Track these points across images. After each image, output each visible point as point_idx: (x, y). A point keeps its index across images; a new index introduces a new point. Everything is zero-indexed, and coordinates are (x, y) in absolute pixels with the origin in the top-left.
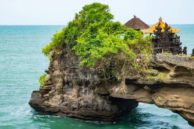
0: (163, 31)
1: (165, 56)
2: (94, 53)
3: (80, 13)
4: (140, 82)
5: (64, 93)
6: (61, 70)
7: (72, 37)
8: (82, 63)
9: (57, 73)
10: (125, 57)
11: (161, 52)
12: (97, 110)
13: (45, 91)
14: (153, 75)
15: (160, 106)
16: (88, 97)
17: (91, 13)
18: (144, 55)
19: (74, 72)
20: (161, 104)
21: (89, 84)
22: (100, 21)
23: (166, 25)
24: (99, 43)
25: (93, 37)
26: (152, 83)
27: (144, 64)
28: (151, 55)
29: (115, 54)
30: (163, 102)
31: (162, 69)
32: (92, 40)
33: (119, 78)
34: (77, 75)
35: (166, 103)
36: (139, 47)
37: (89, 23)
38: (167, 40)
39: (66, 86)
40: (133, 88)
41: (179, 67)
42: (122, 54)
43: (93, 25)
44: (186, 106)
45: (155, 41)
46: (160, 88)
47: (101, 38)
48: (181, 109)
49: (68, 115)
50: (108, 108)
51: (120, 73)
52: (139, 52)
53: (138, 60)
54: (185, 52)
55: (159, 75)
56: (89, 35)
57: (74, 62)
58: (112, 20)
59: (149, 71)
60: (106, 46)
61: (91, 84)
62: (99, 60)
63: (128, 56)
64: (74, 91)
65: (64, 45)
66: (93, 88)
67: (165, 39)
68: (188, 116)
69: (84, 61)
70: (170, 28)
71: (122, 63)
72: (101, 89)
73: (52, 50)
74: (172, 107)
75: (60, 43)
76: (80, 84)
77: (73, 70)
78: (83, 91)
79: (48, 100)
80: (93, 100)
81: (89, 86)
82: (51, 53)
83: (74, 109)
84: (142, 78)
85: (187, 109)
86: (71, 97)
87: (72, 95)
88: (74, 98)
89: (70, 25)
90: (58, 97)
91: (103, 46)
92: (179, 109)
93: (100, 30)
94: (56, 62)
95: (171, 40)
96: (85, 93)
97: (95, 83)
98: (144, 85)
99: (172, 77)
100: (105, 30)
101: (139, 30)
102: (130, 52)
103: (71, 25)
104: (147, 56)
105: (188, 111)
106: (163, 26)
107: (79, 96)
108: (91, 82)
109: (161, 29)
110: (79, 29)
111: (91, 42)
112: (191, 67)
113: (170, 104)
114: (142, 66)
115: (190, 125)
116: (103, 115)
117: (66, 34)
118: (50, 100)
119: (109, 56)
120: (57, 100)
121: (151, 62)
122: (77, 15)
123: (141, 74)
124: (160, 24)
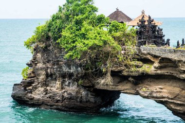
0: (146, 23)
1: (149, 48)
2: (79, 45)
3: (64, 6)
4: (125, 73)
5: (47, 86)
6: (44, 63)
7: (56, 30)
8: (67, 56)
9: (40, 65)
10: (110, 49)
11: (145, 44)
12: (81, 102)
13: (27, 84)
14: (137, 66)
15: (144, 97)
16: (72, 89)
17: (75, 6)
18: (128, 47)
19: (58, 64)
20: (146, 95)
21: (73, 76)
22: (84, 14)
23: (150, 17)
24: (84, 36)
25: (77, 30)
26: (137, 74)
27: (129, 56)
28: (135, 47)
29: (100, 46)
30: (148, 93)
31: (146, 61)
32: (77, 33)
33: (104, 70)
34: (61, 67)
35: (151, 94)
36: (123, 39)
37: (74, 15)
38: (150, 32)
39: (50, 78)
40: (117, 80)
41: (163, 59)
42: (107, 46)
43: (78, 18)
44: (170, 97)
45: (139, 33)
46: (145, 79)
47: (87, 31)
48: (166, 99)
49: (52, 107)
50: (92, 100)
51: (106, 64)
52: (124, 45)
53: (123, 52)
55: (144, 67)
56: (74, 28)
57: (58, 55)
58: (95, 12)
59: (133, 63)
60: (91, 39)
61: (75, 76)
62: (85, 53)
63: (114, 48)
64: (58, 84)
65: (48, 38)
66: (77, 80)
67: (148, 31)
68: (172, 106)
69: (69, 54)
70: (153, 21)
71: (107, 55)
72: (86, 81)
73: (34, 42)
74: (157, 98)
75: (43, 36)
76: (63, 76)
77: (57, 63)
78: (67, 83)
79: (31, 92)
80: (77, 92)
81: (73, 78)
82: (33, 46)
83: (58, 101)
84: (127, 70)
85: (172, 99)
86: (54, 89)
87: (55, 87)
88: (57, 91)
89: (53, 17)
90: (42, 89)
91: (88, 39)
92: (164, 100)
93: (84, 22)
94: (39, 55)
95: (154, 32)
96: (69, 85)
97: (79, 75)
98: (129, 76)
99: (157, 68)
100: (90, 23)
101: (122, 22)
102: (115, 44)
103: (55, 18)
104: (132, 48)
105: (172, 101)
106: (146, 19)
107: (62, 88)
108: (75, 74)
109: (145, 22)
110: (63, 22)
111: (76, 35)
112: (176, 59)
113: (155, 95)
114: (127, 58)
115: (174, 114)
116: (87, 107)
117: (49, 27)
118: (33, 93)
119: (95, 48)
120: (40, 92)
121: (135, 54)
122: (60, 8)
123: (126, 65)
124: (143, 17)
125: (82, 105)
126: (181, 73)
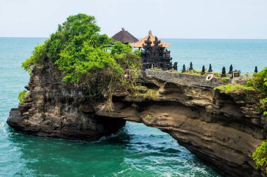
0: (152, 45)
1: (154, 72)
2: (79, 67)
3: (64, 24)
4: (128, 99)
5: (45, 111)
6: (42, 87)
7: (55, 50)
8: (65, 78)
9: (38, 89)
10: (112, 73)
11: (150, 67)
12: (81, 129)
13: (24, 109)
14: (141, 92)
15: (148, 125)
16: (72, 115)
17: (76, 24)
18: (132, 70)
19: (57, 88)
20: (150, 123)
21: (73, 101)
22: (85, 33)
23: (156, 38)
24: (84, 58)
25: (77, 51)
26: (140, 100)
27: (132, 80)
28: (140, 70)
29: (100, 69)
30: (152, 121)
31: (151, 86)
32: (76, 54)
33: (105, 95)
34: (60, 91)
35: (155, 121)
36: (127, 62)
37: (74, 35)
38: (157, 55)
39: (48, 103)
40: (120, 106)
41: (169, 84)
42: (109, 68)
43: (77, 37)
44: (175, 125)
45: (144, 55)
46: (149, 105)
47: (87, 52)
48: (170, 128)
49: (50, 135)
50: (93, 127)
51: (107, 89)
52: (127, 68)
53: (126, 76)
54: (175, 68)
55: (148, 92)
56: (74, 49)
57: (57, 78)
58: (98, 32)
59: (137, 88)
60: (91, 60)
61: (75, 101)
62: (84, 76)
63: (115, 71)
64: (57, 109)
65: (46, 59)
66: (78, 106)
67: (155, 53)
68: (177, 135)
69: (67, 77)
70: (159, 42)
71: (108, 79)
72: (87, 107)
73: (32, 64)
74: (161, 126)
75: (41, 57)
76: (63, 101)
77: (56, 86)
78: (66, 109)
79: (28, 118)
80: (78, 119)
81: (73, 103)
82: (32, 68)
83: (56, 128)
84: (130, 95)
85: (177, 127)
86: (52, 115)
87: (54, 113)
88: (56, 117)
89: (52, 37)
90: (39, 115)
91: (88, 61)
92: (168, 128)
93: (85, 43)
94: (37, 78)
95: (161, 54)
96: (68, 111)
97: (79, 100)
98: (132, 102)
99: (162, 94)
100: (91, 43)
101: (127, 43)
102: (118, 67)
103: (54, 37)
104: (136, 72)
105: (177, 129)
106: (152, 40)
107: (61, 114)
108: (75, 98)
109: (151, 43)
110: (62, 42)
111: (76, 56)
112: (181, 84)
113: (159, 123)
114: (130, 82)
115: (179, 144)
117: (48, 47)
118: (30, 119)
119: (95, 71)
120: (37, 118)
121: (140, 78)
122: (60, 27)
123: (129, 90)
124: (149, 38)
125: (82, 133)
126: (186, 99)
